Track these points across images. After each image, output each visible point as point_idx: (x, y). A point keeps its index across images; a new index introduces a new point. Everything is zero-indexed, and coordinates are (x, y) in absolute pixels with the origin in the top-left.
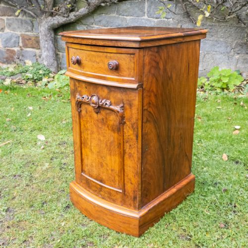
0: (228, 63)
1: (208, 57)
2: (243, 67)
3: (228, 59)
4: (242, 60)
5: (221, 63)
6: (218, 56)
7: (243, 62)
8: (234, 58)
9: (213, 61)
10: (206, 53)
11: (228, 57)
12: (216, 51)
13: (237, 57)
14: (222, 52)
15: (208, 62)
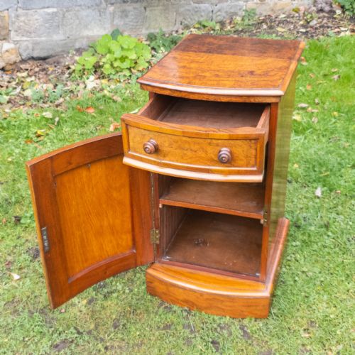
0: (100, 21)
1: (70, 17)
2: (122, 23)
3: (100, 15)
4: (120, 14)
5: (91, 22)
6: (84, 13)
7: (121, 17)
8: (108, 12)
9: (77, 21)
10: (65, 10)
11: (99, 11)
12: (80, 6)
13: (111, 9)
14: (89, 5)
15: (71, 24)
